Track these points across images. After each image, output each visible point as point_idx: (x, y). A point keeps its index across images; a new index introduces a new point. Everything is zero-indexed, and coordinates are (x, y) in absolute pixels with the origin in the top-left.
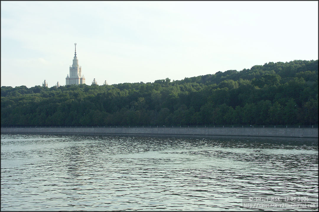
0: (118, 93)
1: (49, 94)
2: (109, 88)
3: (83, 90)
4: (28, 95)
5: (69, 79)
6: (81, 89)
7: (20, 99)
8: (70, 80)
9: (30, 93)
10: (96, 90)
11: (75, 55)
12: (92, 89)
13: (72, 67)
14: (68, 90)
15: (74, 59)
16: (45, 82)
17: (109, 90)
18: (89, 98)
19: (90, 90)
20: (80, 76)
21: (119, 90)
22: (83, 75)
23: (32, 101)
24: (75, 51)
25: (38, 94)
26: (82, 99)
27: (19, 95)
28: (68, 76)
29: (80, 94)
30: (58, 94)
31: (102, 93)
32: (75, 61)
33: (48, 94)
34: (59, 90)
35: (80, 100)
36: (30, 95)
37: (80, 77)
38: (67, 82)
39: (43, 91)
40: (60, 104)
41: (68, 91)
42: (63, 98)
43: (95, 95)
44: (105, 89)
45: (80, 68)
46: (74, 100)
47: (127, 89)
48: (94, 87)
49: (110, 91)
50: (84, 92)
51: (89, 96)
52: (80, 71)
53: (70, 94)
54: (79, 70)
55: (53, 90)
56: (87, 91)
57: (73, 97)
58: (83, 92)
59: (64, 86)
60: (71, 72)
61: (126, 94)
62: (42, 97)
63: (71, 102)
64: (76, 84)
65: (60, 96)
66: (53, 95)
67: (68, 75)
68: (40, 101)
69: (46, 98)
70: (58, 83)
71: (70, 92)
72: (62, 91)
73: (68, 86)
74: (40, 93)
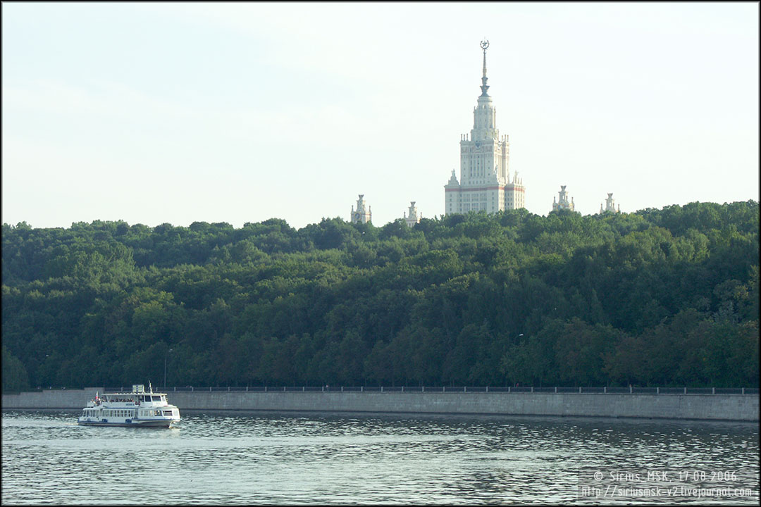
0: (665, 248)
1: (379, 254)
2: (625, 225)
3: (516, 236)
4: (294, 258)
5: (460, 190)
6: (507, 229)
7: (263, 275)
8: (463, 193)
9: (301, 250)
10: (570, 233)
11: (485, 88)
12: (551, 231)
13: (472, 138)
14: (452, 235)
15: (480, 107)
16: (360, 202)
17: (623, 234)
18: (542, 268)
19: (545, 235)
20: (503, 175)
21: (668, 233)
22: (516, 173)
23: (307, 281)
24: (485, 71)
25: (334, 253)
26: (511, 273)
27: (258, 257)
28: (454, 178)
29: (502, 253)
30: (413, 252)
31: (595, 245)
32: (483, 113)
33: (373, 253)
34: (419, 236)
35: (501, 278)
36: (303, 256)
37: (501, 182)
38: (449, 201)
39: (353, 242)
40: (421, 293)
41: (455, 242)
42: (432, 268)
43: (565, 256)
44: (606, 229)
45: (504, 145)
46: (477, 279)
47: (700, 230)
48: (561, 222)
49: (628, 240)
50: (521, 244)
51: (540, 262)
52: (504, 158)
53: (464, 251)
54: (497, 153)
55: (395, 238)
56: (534, 241)
57: (476, 264)
58: (517, 241)
59: (439, 219)
60: (467, 161)
61: (697, 249)
62: (349, 266)
63: (467, 284)
64: (489, 211)
65: (421, 262)
66: (395, 257)
67: (453, 172)
68: (339, 281)
69: (366, 271)
70: (412, 208)
71: (463, 245)
72: (430, 240)
73: (453, 221)
74: (342, 249)
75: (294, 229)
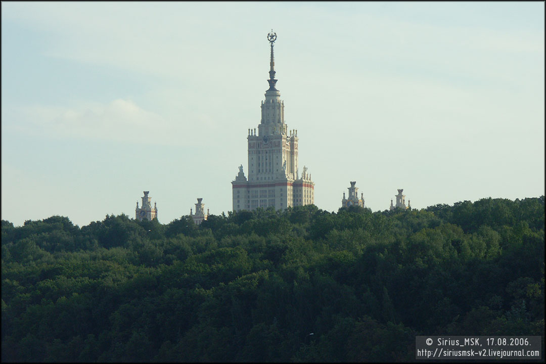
0: (457, 244)
1: (166, 252)
2: (416, 221)
3: (306, 234)
4: (78, 257)
5: (248, 186)
6: (296, 226)
7: (45, 275)
8: (251, 189)
9: (85, 249)
10: (360, 230)
11: (272, 82)
12: (341, 228)
13: (260, 133)
14: (240, 232)
15: (267, 101)
16: (145, 199)
17: (415, 231)
18: (332, 266)
19: (335, 232)
20: (292, 171)
21: (460, 230)
22: (305, 169)
23: (91, 280)
24: (272, 64)
25: (118, 252)
26: (301, 270)
27: (41, 256)
28: (241, 173)
29: (291, 250)
30: (200, 250)
31: (386, 242)
33: (159, 252)
34: (207, 234)
35: (291, 276)
36: (86, 255)
37: (290, 178)
38: (236, 197)
39: (139, 240)
40: (209, 292)
41: (243, 239)
42: (220, 266)
43: (356, 254)
44: (397, 225)
45: (292, 140)
46: (267, 277)
47: (492, 226)
48: (351, 219)
49: (419, 237)
50: (311, 241)
51: (330, 260)
52: (292, 153)
53: (253, 249)
54: (286, 149)
55: (182, 235)
56: (324, 238)
57: (266, 262)
58: (307, 239)
59: (227, 215)
60: (255, 157)
61: (488, 246)
62: (134, 265)
63: (255, 282)
64: (277, 208)
65: (209, 260)
66: (182, 255)
67: (241, 168)
68: (124, 280)
69: (153, 269)
70: (199, 205)
71: (251, 243)
72: (219, 239)
73: (239, 218)
74: (127, 247)
75: (77, 227)
